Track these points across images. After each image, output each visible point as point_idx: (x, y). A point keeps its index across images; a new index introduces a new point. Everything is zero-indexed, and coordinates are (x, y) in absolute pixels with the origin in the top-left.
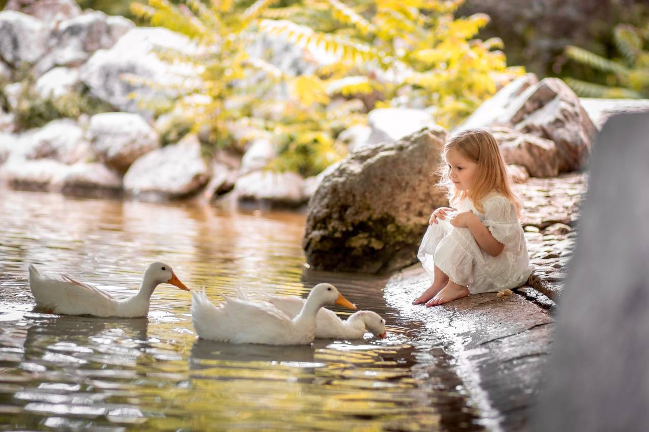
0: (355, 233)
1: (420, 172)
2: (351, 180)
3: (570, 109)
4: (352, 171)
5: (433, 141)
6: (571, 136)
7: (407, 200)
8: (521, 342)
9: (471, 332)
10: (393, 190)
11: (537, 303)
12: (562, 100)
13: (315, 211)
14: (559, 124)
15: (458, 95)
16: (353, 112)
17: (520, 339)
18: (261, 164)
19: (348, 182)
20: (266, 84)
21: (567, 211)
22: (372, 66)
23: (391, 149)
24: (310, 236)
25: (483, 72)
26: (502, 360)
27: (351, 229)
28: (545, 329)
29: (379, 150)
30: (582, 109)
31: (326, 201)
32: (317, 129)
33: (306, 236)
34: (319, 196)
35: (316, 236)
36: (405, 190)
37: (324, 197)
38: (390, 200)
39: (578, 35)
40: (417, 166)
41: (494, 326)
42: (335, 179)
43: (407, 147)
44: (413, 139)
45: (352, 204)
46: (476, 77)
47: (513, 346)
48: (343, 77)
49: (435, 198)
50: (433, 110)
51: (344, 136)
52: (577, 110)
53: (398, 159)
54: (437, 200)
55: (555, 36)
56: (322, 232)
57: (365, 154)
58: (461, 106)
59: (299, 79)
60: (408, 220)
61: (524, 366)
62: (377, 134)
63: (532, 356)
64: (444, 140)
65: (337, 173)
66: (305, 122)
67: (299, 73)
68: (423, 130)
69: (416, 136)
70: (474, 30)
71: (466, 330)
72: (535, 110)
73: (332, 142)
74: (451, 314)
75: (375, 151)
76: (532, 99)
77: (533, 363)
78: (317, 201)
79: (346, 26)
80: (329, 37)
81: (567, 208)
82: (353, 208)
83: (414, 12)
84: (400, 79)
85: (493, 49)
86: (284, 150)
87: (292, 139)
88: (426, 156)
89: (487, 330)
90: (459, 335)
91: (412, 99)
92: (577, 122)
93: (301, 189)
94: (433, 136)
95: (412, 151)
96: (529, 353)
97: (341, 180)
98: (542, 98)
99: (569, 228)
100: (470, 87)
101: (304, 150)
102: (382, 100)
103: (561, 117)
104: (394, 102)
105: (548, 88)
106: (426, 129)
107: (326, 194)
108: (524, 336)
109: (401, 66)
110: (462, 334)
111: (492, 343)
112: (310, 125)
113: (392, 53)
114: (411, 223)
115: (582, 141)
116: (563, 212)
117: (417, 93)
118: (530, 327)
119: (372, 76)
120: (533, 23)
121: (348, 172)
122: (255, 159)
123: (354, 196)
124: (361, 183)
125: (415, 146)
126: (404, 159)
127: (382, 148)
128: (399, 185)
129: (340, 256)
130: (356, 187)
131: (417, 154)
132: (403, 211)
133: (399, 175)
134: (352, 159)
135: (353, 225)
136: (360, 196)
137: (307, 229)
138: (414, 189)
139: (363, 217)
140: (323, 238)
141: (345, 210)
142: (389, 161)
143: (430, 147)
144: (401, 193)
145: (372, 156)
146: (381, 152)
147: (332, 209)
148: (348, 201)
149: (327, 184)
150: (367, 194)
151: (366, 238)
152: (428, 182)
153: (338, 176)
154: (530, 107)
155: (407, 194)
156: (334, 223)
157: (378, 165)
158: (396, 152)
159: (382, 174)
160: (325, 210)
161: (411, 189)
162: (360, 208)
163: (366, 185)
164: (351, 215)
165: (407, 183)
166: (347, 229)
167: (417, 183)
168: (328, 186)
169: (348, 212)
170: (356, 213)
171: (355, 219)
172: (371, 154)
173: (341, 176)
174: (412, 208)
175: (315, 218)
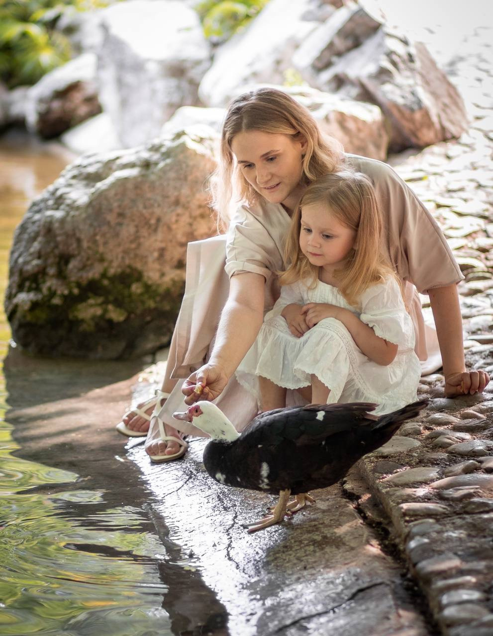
0: (82, 298)
1: (177, 203)
2: (73, 216)
3: (401, 49)
4: (74, 201)
5: (195, 153)
6: (404, 96)
7: (159, 245)
10: (137, 231)
13: (21, 260)
14: (385, 77)
19: (69, 219)
23: (132, 165)
24: (15, 301)
27: (76, 291)
29: (114, 164)
31: (36, 246)
33: (9, 299)
34: (25, 236)
35: (24, 301)
36: (155, 230)
37: (34, 239)
38: (134, 246)
40: (173, 194)
42: (49, 213)
43: (156, 164)
44: (163, 150)
45: (76, 252)
52: (412, 50)
53: (142, 183)
56: (32, 296)
57: (91, 170)
60: (163, 275)
68: (178, 136)
69: (169, 145)
72: (349, 50)
75: (108, 167)
76: (344, 33)
78: (24, 243)
82: (78, 259)
88: (185, 178)
92: (413, 72)
95: (164, 171)
97: (59, 214)
98: (359, 31)
103: (387, 64)
105: (367, 16)
106: (183, 133)
107: (37, 234)
114: (167, 280)
115: (420, 102)
121: (68, 202)
123: (79, 241)
124: (88, 222)
125: (168, 161)
126: (153, 183)
127: (118, 162)
128: (147, 223)
129: (62, 332)
130: (81, 227)
131: (172, 175)
132: (154, 262)
133: (145, 207)
134: (74, 177)
135: (79, 285)
136: (88, 242)
137: (10, 287)
138: (169, 229)
139: (94, 273)
140: (35, 305)
141: (67, 262)
142: (130, 186)
143: (191, 163)
144: (149, 234)
145: (104, 176)
146: (116, 170)
147: (46, 260)
148: (71, 249)
149: (37, 217)
150: (98, 238)
151: (100, 305)
152: (191, 217)
153: (53, 209)
154: (340, 44)
155: (160, 236)
156: (50, 283)
157: (112, 192)
158: (140, 172)
159: (119, 206)
160: (35, 262)
161: (165, 228)
162: (88, 259)
163: (95, 224)
164: (75, 271)
165: (159, 220)
166: (71, 292)
167: (174, 219)
168: (39, 220)
169: (71, 266)
170: (84, 267)
171: (81, 277)
172: (101, 171)
173: (57, 209)
174: (168, 256)
175: (21, 272)
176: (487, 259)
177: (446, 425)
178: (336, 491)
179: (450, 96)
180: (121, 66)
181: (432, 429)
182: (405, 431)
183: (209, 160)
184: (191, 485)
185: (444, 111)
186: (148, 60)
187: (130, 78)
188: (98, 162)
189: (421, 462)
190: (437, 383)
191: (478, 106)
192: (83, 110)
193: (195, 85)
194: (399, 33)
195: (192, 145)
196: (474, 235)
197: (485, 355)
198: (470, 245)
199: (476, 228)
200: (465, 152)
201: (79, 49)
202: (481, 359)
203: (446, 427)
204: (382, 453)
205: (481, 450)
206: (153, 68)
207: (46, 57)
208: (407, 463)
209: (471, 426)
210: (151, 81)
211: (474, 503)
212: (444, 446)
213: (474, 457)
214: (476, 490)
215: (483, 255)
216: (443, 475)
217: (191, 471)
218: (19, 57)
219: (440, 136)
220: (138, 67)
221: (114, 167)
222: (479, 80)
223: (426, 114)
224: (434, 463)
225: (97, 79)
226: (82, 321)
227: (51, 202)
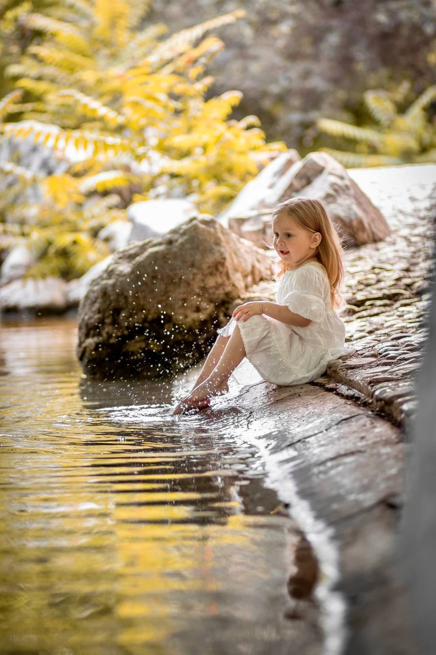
0: (131, 337)
1: (193, 265)
2: (121, 281)
3: (339, 182)
4: (121, 272)
5: (204, 230)
6: (344, 211)
7: (182, 296)
8: (330, 441)
9: (274, 434)
10: (166, 288)
11: (338, 394)
12: (331, 174)
13: (86, 317)
14: (330, 200)
15: (219, 180)
16: (110, 208)
17: (329, 437)
18: (20, 272)
19: (118, 283)
20: (17, 188)
21: (350, 291)
22: (125, 159)
23: (160, 244)
24: (84, 345)
25: (242, 153)
26: (314, 463)
27: (126, 332)
28: (354, 423)
29: (147, 246)
30: (352, 181)
31: (97, 306)
32: (75, 229)
33: (80, 345)
34: (89, 302)
35: (90, 344)
36: (179, 286)
37: (94, 302)
38: (164, 298)
39: (325, 106)
40: (189, 259)
41: (297, 424)
42: (104, 282)
43: (176, 241)
44: (181, 231)
45: (124, 306)
46: (235, 159)
47: (322, 445)
48: (98, 172)
49: (211, 291)
50: (194, 198)
51: (103, 234)
52: (347, 182)
53: (168, 254)
54: (214, 293)
55: (304, 109)
56: (96, 339)
57: (132, 252)
58: (224, 190)
59: (50, 179)
60: (186, 317)
61: (340, 468)
62: (139, 229)
63: (346, 455)
64: (215, 228)
65: (105, 276)
66: (62, 223)
67: (50, 173)
68: (191, 220)
69: (184, 227)
70: (227, 110)
71: (268, 432)
72: (303, 187)
73: (92, 242)
74: (248, 416)
75: (143, 248)
76: (299, 176)
77: (350, 463)
78: (87, 307)
79: (93, 120)
80: (77, 134)
81: (350, 287)
82: (127, 310)
83: (163, 97)
84: (156, 170)
85: (250, 127)
86: (43, 255)
87: (50, 243)
88: (197, 248)
89: (290, 430)
90: (260, 438)
91: (171, 188)
92: (348, 195)
93: (66, 294)
94: (202, 226)
95: (182, 244)
96: (342, 452)
97: (111, 282)
98: (309, 174)
99: (356, 309)
100: (230, 171)
101: (64, 253)
102: (140, 193)
103: (332, 192)
104: (152, 193)
105: (315, 163)
106: (194, 219)
107: (97, 298)
108: (333, 433)
109: (155, 155)
110: (264, 437)
111: (299, 444)
112: (66, 227)
113: (143, 143)
114: (189, 320)
115: (356, 214)
116: (347, 292)
117: (175, 182)
118: (337, 422)
119: (127, 169)
120: (281, 99)
121: (117, 272)
122: (14, 267)
123: (126, 298)
125: (185, 237)
126: (175, 253)
127: (150, 244)
128: (173, 281)
130: (127, 288)
131: (188, 247)
132: (179, 308)
133: (171, 270)
134: (120, 258)
135: (128, 328)
136: (132, 298)
138: (188, 285)
139: (138, 319)
140: (97, 345)
141: (119, 313)
142: (159, 256)
143: (201, 238)
144: (175, 289)
145: (140, 253)
146: (149, 248)
147: (103, 314)
148: (120, 303)
149: (96, 288)
150: (139, 295)
151: (144, 340)
152: (203, 275)
153: (106, 279)
154: (297, 184)
155: (182, 289)
156: (108, 329)
157: (148, 262)
158: (166, 247)
159: (153, 272)
160: (97, 316)
161: (185, 285)
164: (125, 319)
165: (180, 279)
166: (122, 334)
167: (191, 277)
169: (121, 316)
172: (137, 251)
173: (110, 278)
174: (189, 304)
175: (87, 325)
183: (214, 235)
185: (372, 221)
195: (199, 226)
207: (92, 255)
219: (371, 237)
223: (361, 222)
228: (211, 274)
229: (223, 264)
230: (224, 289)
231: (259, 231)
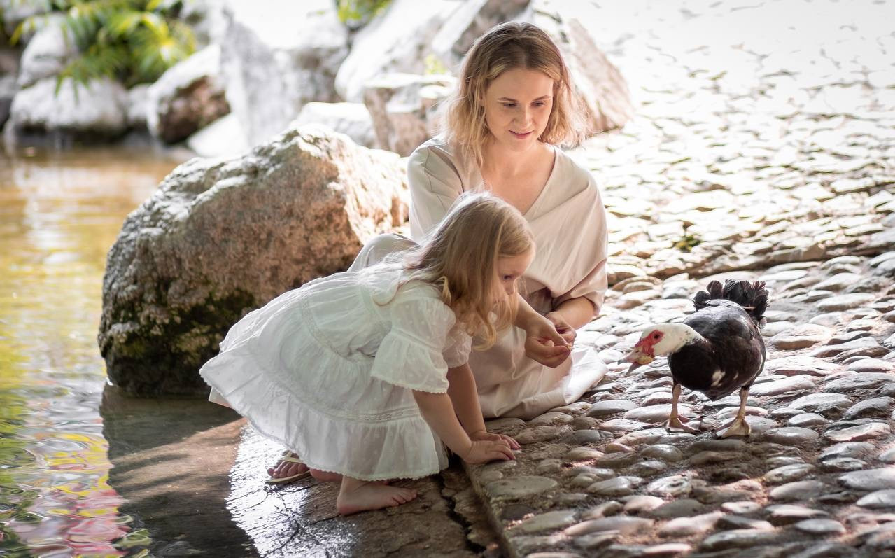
0: (185, 327)
1: (290, 213)
2: (172, 234)
4: (173, 216)
7: (271, 263)
10: (246, 249)
13: (114, 286)
18: (50, 66)
19: (167, 237)
23: (238, 173)
24: (109, 333)
29: (218, 172)
31: (131, 269)
33: (103, 330)
34: (120, 258)
35: (120, 333)
36: (267, 247)
38: (242, 265)
40: (285, 204)
42: (144, 231)
43: (265, 170)
44: (273, 153)
45: (177, 275)
49: (320, 255)
52: (565, 28)
53: (250, 192)
54: (325, 258)
56: (128, 327)
68: (289, 137)
69: (279, 147)
82: (180, 282)
86: (88, 43)
87: (99, 25)
88: (299, 186)
94: (308, 148)
95: (274, 178)
97: (156, 232)
101: (123, 42)
106: (295, 134)
121: (166, 217)
122: (38, 57)
123: (179, 261)
124: (189, 240)
125: (278, 166)
126: (262, 192)
127: (223, 169)
128: (257, 238)
129: (163, 367)
130: (181, 246)
131: (283, 182)
132: (266, 282)
133: (254, 221)
134: (173, 188)
135: (181, 312)
136: (190, 263)
137: (104, 317)
138: (283, 244)
139: (197, 298)
140: (132, 337)
141: (167, 287)
142: (235, 196)
143: (304, 168)
144: (260, 251)
145: (206, 185)
146: (220, 179)
147: (143, 285)
148: (170, 271)
149: (132, 235)
150: (201, 257)
151: (206, 334)
152: (306, 229)
153: (150, 226)
154: (484, 25)
155: (272, 252)
156: (149, 311)
157: (216, 204)
158: (246, 180)
159: (225, 220)
160: (131, 288)
161: (278, 244)
162: (190, 282)
163: (197, 241)
164: (176, 296)
165: (270, 234)
166: (172, 320)
167: (287, 232)
168: (135, 240)
169: (171, 291)
170: (186, 292)
171: (184, 303)
172: (203, 180)
173: (154, 226)
174: (282, 276)
175: (115, 299)
176: (648, 266)
177: (588, 460)
178: (459, 543)
179: (611, 79)
180: (247, 58)
181: (571, 466)
182: (540, 469)
183: (326, 162)
184: (297, 541)
185: (604, 96)
186: (277, 50)
187: (257, 71)
188: (200, 170)
189: (555, 506)
190: (584, 411)
191: (646, 90)
192: (210, 109)
193: (330, 76)
194: (551, 10)
195: (305, 147)
196: (634, 239)
197: (639, 377)
198: (629, 250)
199: (636, 230)
200: (629, 143)
201: (205, 39)
202: (635, 383)
203: (587, 463)
204: (512, 496)
205: (626, 489)
206: (282, 59)
207: (167, 50)
208: (541, 507)
209: (615, 461)
210: (281, 73)
211: (611, 551)
212: (582, 487)
213: (616, 496)
214: (615, 536)
215: (643, 262)
216: (579, 519)
217: (298, 525)
218: (137, 51)
219: (599, 124)
220: (266, 58)
221: (219, 175)
222: (649, 60)
224: (570, 505)
225: (222, 73)
226: (187, 353)
227: (147, 219)
228: (320, 228)
229: (341, 212)
230: (341, 251)
231: (415, 112)
